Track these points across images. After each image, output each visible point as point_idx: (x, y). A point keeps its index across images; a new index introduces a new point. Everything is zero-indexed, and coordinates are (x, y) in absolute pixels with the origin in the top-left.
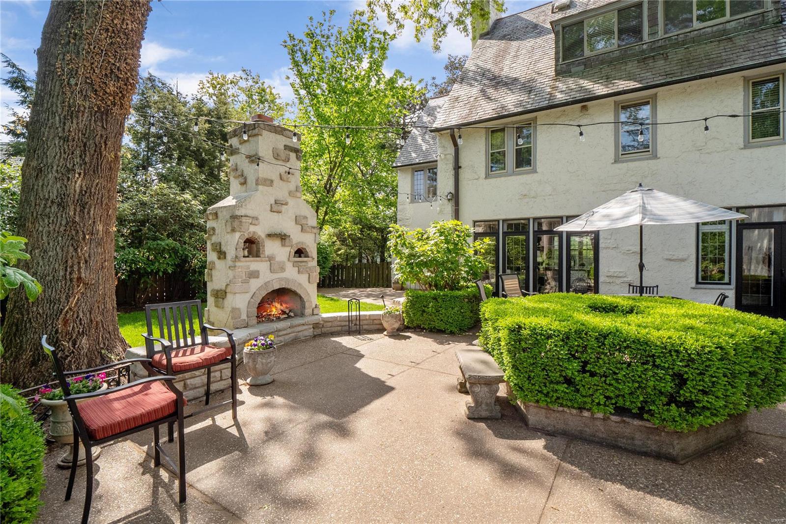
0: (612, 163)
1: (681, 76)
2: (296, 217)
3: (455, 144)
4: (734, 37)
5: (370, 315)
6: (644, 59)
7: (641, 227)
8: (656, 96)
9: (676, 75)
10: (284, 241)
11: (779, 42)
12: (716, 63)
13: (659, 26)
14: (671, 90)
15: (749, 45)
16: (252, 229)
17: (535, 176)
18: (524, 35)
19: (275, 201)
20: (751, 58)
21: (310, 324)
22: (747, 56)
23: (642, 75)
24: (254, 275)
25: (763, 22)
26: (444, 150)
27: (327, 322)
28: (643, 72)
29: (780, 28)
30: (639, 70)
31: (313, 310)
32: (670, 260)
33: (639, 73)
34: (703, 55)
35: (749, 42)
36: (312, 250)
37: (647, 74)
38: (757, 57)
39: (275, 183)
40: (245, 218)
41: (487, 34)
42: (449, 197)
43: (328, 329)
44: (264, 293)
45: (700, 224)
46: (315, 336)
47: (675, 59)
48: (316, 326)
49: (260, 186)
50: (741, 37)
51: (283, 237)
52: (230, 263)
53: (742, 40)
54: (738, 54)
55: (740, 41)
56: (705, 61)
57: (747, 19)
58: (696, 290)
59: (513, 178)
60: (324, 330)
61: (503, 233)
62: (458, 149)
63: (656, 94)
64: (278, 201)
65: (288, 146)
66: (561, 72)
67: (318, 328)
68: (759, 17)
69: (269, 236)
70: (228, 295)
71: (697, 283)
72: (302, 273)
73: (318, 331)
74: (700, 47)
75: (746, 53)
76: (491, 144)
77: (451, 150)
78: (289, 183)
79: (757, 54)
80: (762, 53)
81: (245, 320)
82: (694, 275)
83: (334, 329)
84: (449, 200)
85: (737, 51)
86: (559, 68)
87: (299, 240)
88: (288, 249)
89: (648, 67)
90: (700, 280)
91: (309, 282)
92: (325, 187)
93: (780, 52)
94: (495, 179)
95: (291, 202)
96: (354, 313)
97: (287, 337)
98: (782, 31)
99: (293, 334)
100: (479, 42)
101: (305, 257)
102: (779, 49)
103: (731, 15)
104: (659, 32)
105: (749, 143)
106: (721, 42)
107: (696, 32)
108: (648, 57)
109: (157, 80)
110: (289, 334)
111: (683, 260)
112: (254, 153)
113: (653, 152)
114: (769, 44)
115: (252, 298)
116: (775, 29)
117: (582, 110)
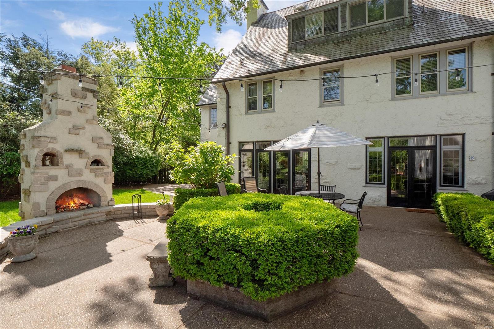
0: (318, 108)
1: (356, 54)
2: (93, 137)
3: (227, 92)
4: (388, 32)
5: (150, 206)
6: (338, 42)
7: (319, 148)
8: (343, 66)
9: (353, 53)
10: (81, 154)
11: (410, 36)
12: (375, 47)
13: (347, 22)
14: (351, 62)
15: (395, 37)
16: (51, 146)
17: (273, 114)
18: (277, 25)
19: (73, 126)
20: (394, 45)
21: (103, 213)
22: (392, 44)
23: (335, 53)
24: (54, 178)
25: (404, 24)
26: (221, 96)
27: (117, 211)
28: (336, 50)
29: (412, 28)
30: (334, 49)
31: (108, 202)
32: (351, 169)
33: (334, 51)
34: (369, 42)
35: (395, 35)
36: (108, 161)
37: (338, 52)
38: (397, 45)
39: (73, 114)
40: (44, 138)
41: (256, 23)
42: (223, 126)
43: (119, 215)
44: (62, 191)
45: (368, 147)
46: (107, 221)
47: (355, 43)
48: (108, 213)
49: (58, 116)
50: (391, 32)
51: (80, 152)
52: (32, 170)
53: (392, 34)
54: (388, 42)
55: (390, 35)
56: (370, 46)
57: (395, 22)
58: (365, 188)
59: (262, 115)
60: (115, 216)
61: (256, 150)
62: (229, 95)
63: (343, 65)
64: (75, 126)
65: (85, 88)
66: (292, 48)
67: (111, 215)
68: (401, 21)
69: (66, 151)
70: (32, 193)
71: (366, 183)
72: (98, 177)
73: (110, 217)
74: (369, 37)
75: (392, 42)
76: (264, 91)
77: (225, 96)
78: (86, 114)
79: (398, 43)
80: (400, 42)
81: (44, 211)
82: (364, 178)
83: (123, 216)
84: (223, 128)
85: (387, 41)
86: (290, 45)
87: (96, 154)
88: (86, 160)
89: (339, 48)
90: (368, 181)
91: (105, 183)
92: (160, 117)
93: (409, 42)
94: (251, 115)
95: (88, 127)
96: (137, 204)
97: (81, 222)
98: (413, 30)
99: (87, 220)
100: (251, 27)
101: (102, 165)
102: (409, 41)
103: (387, 19)
104: (347, 26)
105: (394, 97)
106: (380, 35)
107: (367, 28)
108: (341, 42)
109: (30, 40)
110: (83, 220)
111: (358, 169)
112: (55, 92)
113: (341, 101)
114: (405, 37)
115: (51, 195)
116: (409, 28)
117: (301, 73)
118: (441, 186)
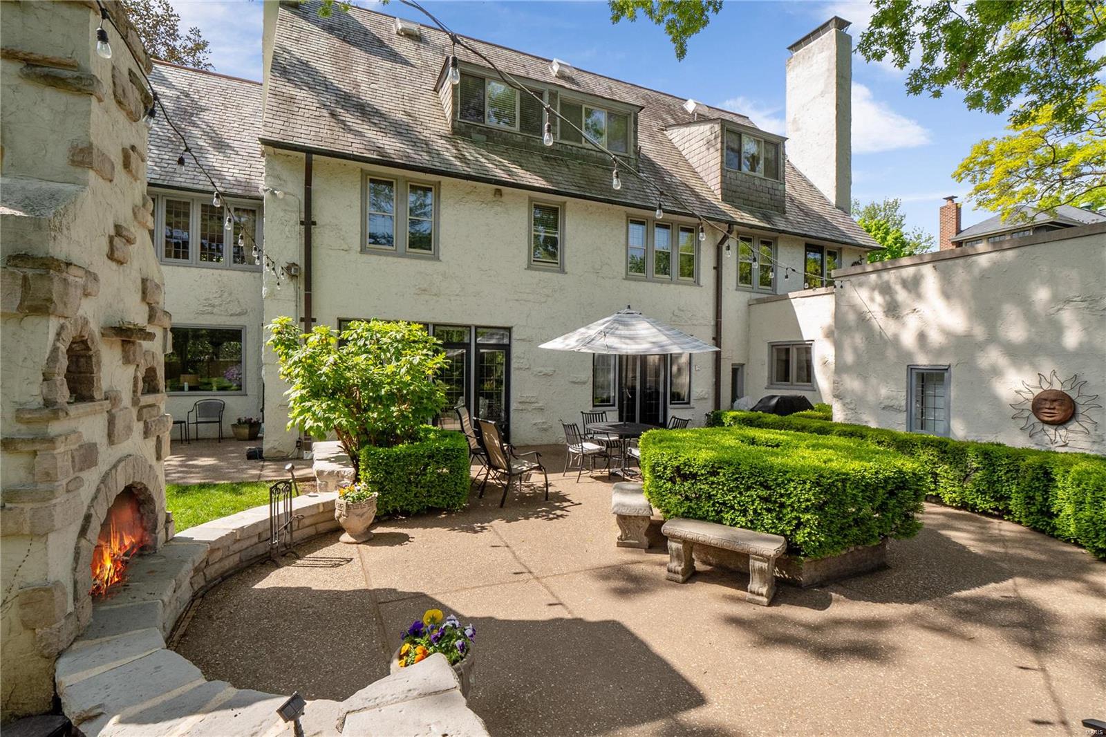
0: (525, 269)
2: (143, 280)
3: (308, 181)
10: (127, 348)
13: (558, 127)
15: (628, 184)
17: (436, 265)
19: (115, 226)
24: (93, 457)
26: (280, 185)
27: (215, 549)
31: (166, 530)
32: (575, 383)
35: (626, 181)
36: (162, 371)
40: (74, 270)
42: (292, 272)
43: (217, 567)
47: (576, 172)
48: (199, 566)
59: (406, 261)
60: (210, 572)
62: (311, 190)
64: (122, 228)
66: (461, 132)
68: (626, 160)
73: (199, 579)
74: (591, 168)
75: (629, 191)
77: (294, 188)
81: (72, 614)
82: (591, 396)
84: (293, 276)
86: (456, 124)
88: (131, 372)
91: (157, 458)
94: (376, 255)
104: (558, 134)
107: (586, 151)
111: (584, 383)
113: (560, 264)
115: (81, 536)
118: (671, 404)
